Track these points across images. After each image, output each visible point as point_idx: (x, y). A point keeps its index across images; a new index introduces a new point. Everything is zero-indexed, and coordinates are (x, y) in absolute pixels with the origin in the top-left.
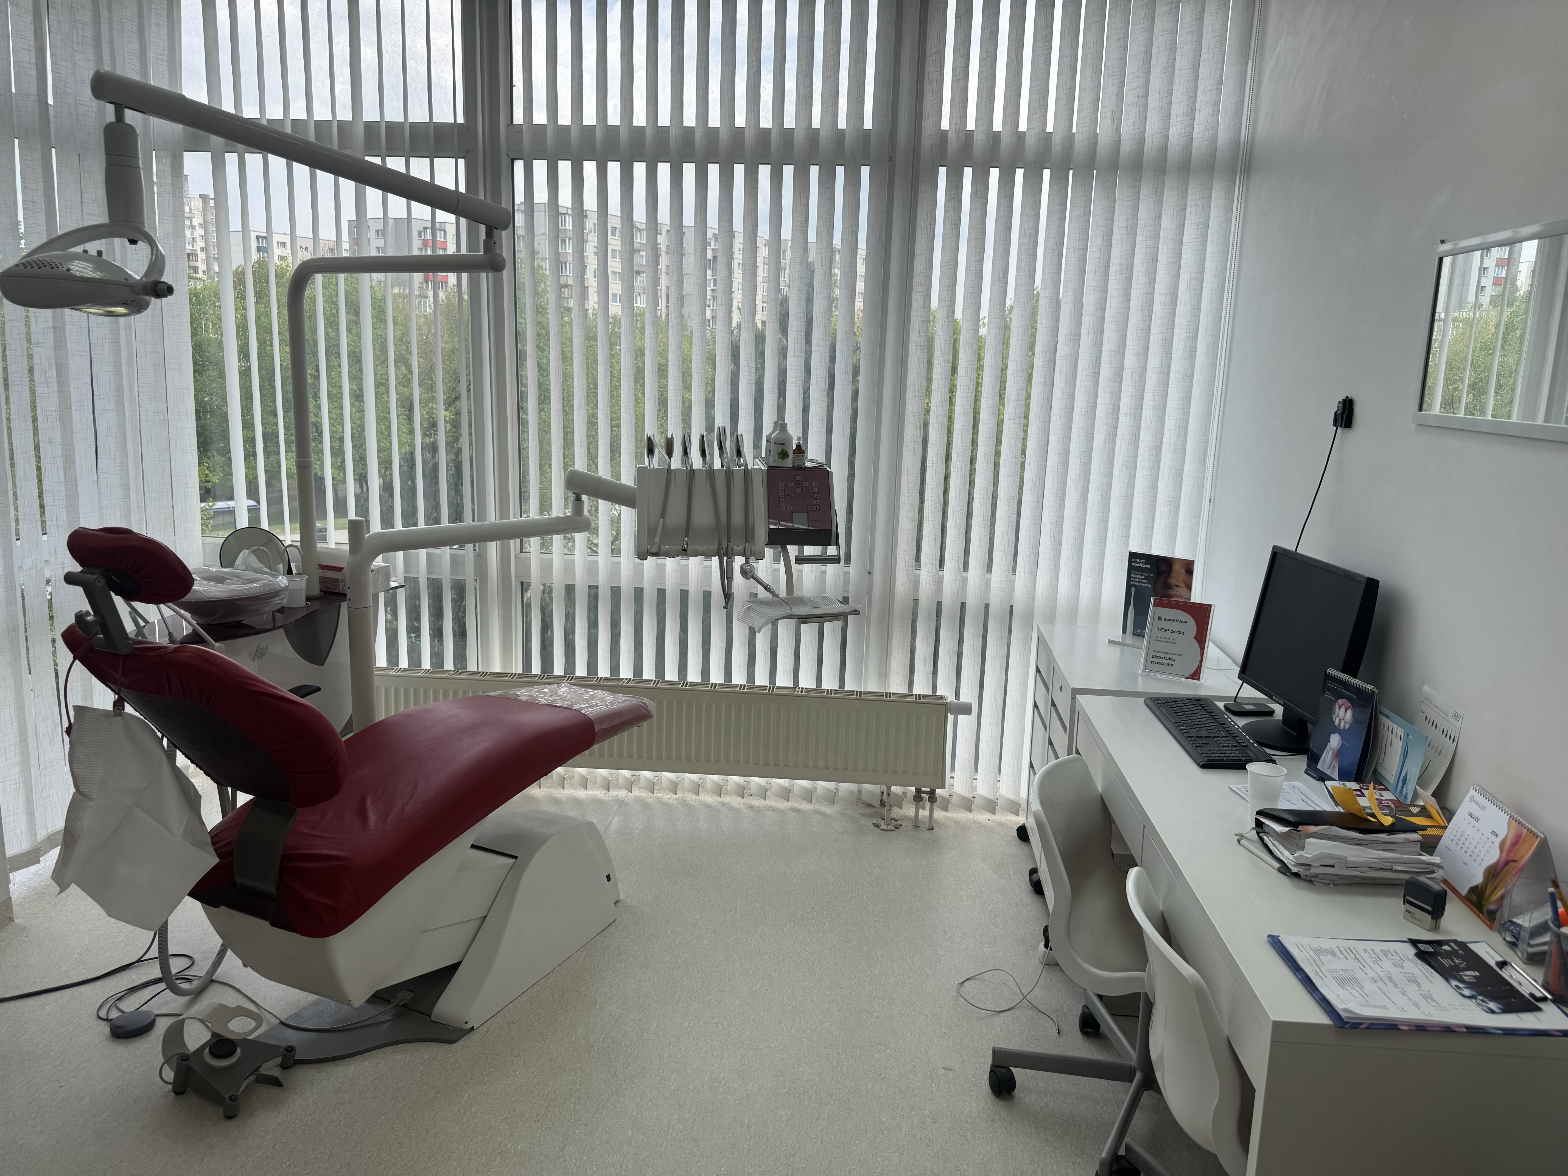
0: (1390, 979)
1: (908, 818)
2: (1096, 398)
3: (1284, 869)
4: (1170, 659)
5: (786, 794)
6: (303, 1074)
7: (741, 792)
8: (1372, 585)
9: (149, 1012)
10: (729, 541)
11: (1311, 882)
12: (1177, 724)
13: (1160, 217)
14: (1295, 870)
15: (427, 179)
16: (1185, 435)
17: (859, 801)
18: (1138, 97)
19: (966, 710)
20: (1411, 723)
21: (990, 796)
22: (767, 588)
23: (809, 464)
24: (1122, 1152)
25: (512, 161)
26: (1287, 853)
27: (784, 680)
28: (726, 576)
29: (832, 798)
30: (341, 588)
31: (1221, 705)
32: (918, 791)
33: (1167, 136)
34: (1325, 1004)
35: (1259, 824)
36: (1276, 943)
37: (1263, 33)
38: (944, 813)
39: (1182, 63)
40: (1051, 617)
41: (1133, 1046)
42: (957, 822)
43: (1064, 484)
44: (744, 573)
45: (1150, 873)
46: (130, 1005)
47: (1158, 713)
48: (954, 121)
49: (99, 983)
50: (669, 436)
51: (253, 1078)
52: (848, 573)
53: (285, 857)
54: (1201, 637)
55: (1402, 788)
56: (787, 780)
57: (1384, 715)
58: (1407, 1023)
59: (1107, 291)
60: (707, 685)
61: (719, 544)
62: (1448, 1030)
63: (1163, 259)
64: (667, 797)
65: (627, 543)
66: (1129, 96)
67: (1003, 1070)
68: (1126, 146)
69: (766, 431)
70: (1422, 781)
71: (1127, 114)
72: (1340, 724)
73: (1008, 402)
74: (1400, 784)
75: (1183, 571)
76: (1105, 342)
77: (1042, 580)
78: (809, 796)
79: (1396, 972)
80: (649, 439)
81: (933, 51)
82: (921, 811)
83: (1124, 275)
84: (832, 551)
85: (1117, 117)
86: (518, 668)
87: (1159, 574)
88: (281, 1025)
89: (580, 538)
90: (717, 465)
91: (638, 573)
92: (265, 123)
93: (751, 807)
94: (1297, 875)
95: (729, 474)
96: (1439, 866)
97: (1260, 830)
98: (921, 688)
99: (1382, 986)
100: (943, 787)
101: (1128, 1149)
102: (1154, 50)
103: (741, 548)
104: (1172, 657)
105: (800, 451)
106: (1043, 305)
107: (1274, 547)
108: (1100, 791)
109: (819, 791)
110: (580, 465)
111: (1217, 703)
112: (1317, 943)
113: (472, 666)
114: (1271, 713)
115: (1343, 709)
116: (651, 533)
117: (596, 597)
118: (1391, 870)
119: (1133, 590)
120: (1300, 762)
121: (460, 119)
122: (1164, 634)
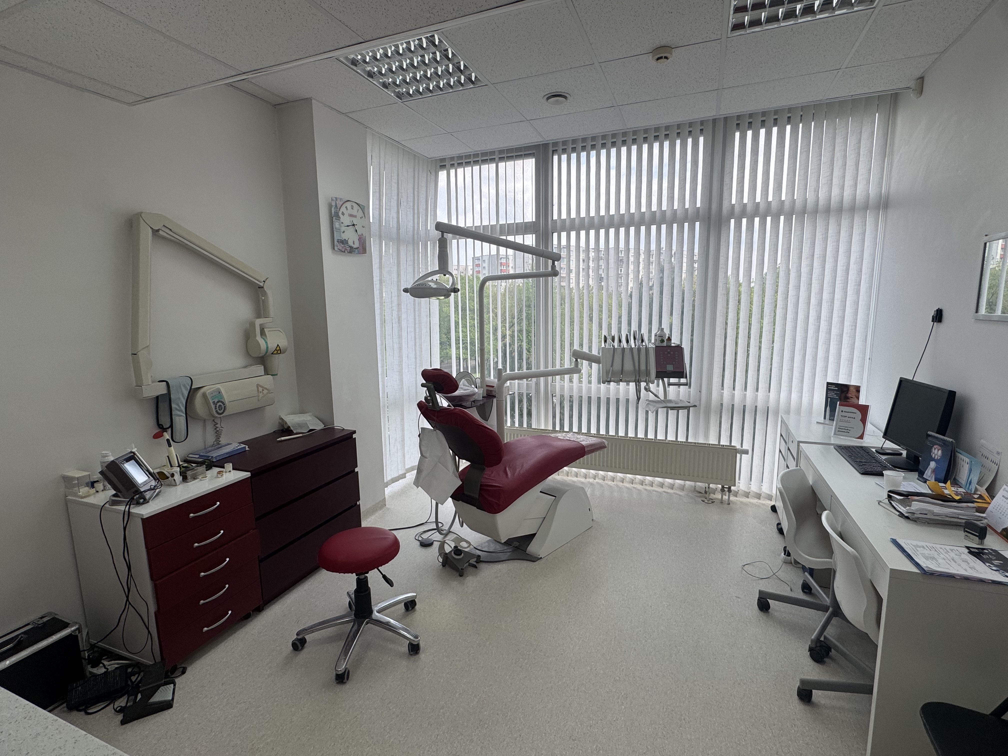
0: (953, 560)
1: (718, 499)
2: (809, 313)
3: (901, 515)
4: (847, 430)
5: (662, 485)
6: (482, 566)
7: (642, 483)
8: (952, 394)
9: (432, 539)
10: (639, 376)
11: (915, 521)
12: (850, 456)
13: (840, 232)
14: (906, 515)
15: (522, 243)
16: (855, 329)
17: (695, 490)
18: (828, 180)
19: (746, 452)
20: (975, 456)
21: (758, 492)
22: (656, 396)
23: (673, 345)
24: (822, 639)
25: (553, 233)
26: (902, 508)
27: (661, 437)
28: (638, 391)
29: (682, 488)
30: (494, 393)
31: (874, 450)
32: (723, 487)
33: (843, 196)
34: (917, 565)
35: (890, 497)
36: (895, 542)
37: (892, 145)
38: (735, 498)
39: (850, 163)
40: (788, 412)
41: (828, 597)
42: (741, 502)
43: (793, 352)
44: (646, 389)
45: (834, 514)
46: (425, 536)
47: (840, 452)
48: (738, 200)
49: (414, 528)
50: (613, 335)
51: (468, 564)
52: (690, 391)
53: (481, 485)
54: (864, 420)
55: (969, 487)
56: (662, 479)
57: (959, 452)
58: (958, 575)
59: (813, 267)
60: (628, 437)
61: (636, 377)
62: (982, 581)
63: (842, 250)
64: (610, 483)
65: (594, 379)
66: (822, 180)
67: (764, 600)
68: (822, 202)
69: (654, 332)
70: (980, 483)
71: (822, 189)
72: (935, 457)
73: (765, 316)
74: (968, 485)
75: (854, 391)
76: (813, 288)
77: (783, 395)
78: (672, 487)
79: (956, 557)
80: (605, 336)
81: (728, 172)
82: (724, 496)
83: (821, 259)
84: (683, 380)
85: (817, 191)
86: (551, 428)
87: (842, 392)
88: (474, 549)
89: (576, 376)
90: (633, 346)
91: (599, 390)
92: (466, 228)
93: (646, 490)
94: (907, 518)
95: (639, 350)
96: (985, 518)
97: (890, 499)
98: (724, 442)
99: (949, 562)
100: (735, 485)
101: (825, 637)
102: (835, 159)
103: (644, 379)
104: (848, 428)
105: (669, 339)
106: (782, 274)
107: (901, 378)
108: (811, 484)
109: (676, 485)
110: (576, 347)
111: (872, 449)
112: (915, 543)
113: (533, 427)
114: (901, 454)
115: (936, 450)
116: (607, 373)
117: (581, 401)
118: (958, 518)
119: (829, 399)
120: (915, 475)
121: (534, 220)
122: (844, 418)
